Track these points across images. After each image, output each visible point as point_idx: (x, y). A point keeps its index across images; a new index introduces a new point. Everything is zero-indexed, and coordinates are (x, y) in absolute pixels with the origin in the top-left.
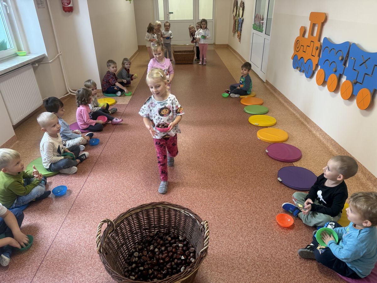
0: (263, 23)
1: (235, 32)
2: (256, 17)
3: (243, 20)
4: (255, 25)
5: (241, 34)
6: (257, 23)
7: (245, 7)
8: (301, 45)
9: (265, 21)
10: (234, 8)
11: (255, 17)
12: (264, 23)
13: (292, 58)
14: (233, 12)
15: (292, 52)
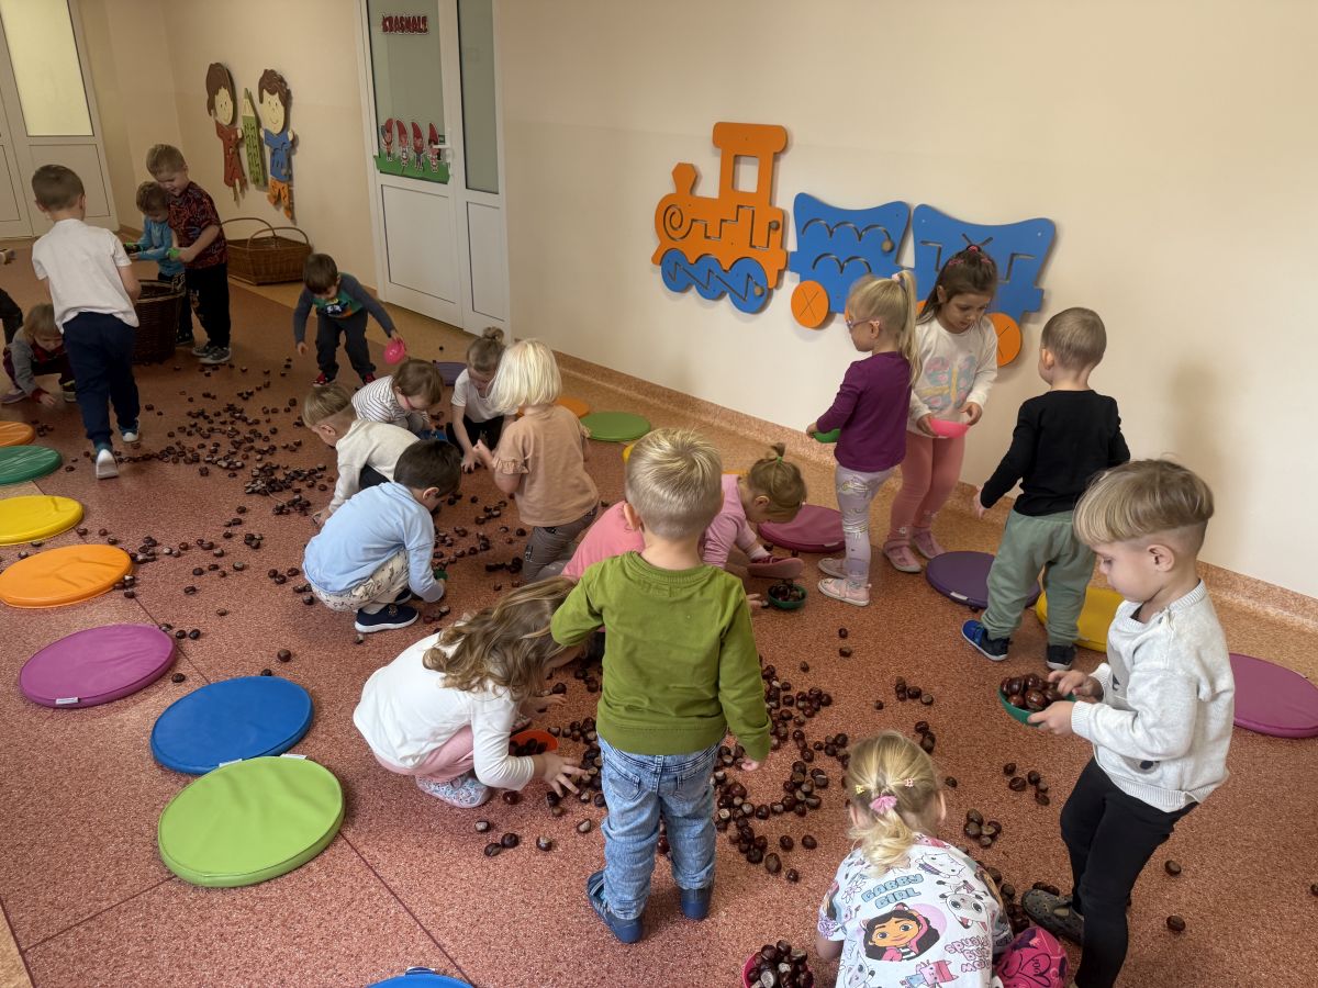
0: (439, 154)
1: (244, 184)
2: (389, 131)
3: (295, 138)
4: (389, 159)
5: (290, 192)
6: (397, 150)
7: (293, 94)
8: (693, 220)
9: (452, 145)
10: (212, 91)
11: (385, 130)
12: (448, 152)
13: (654, 260)
14: (211, 106)
15: (650, 243)
